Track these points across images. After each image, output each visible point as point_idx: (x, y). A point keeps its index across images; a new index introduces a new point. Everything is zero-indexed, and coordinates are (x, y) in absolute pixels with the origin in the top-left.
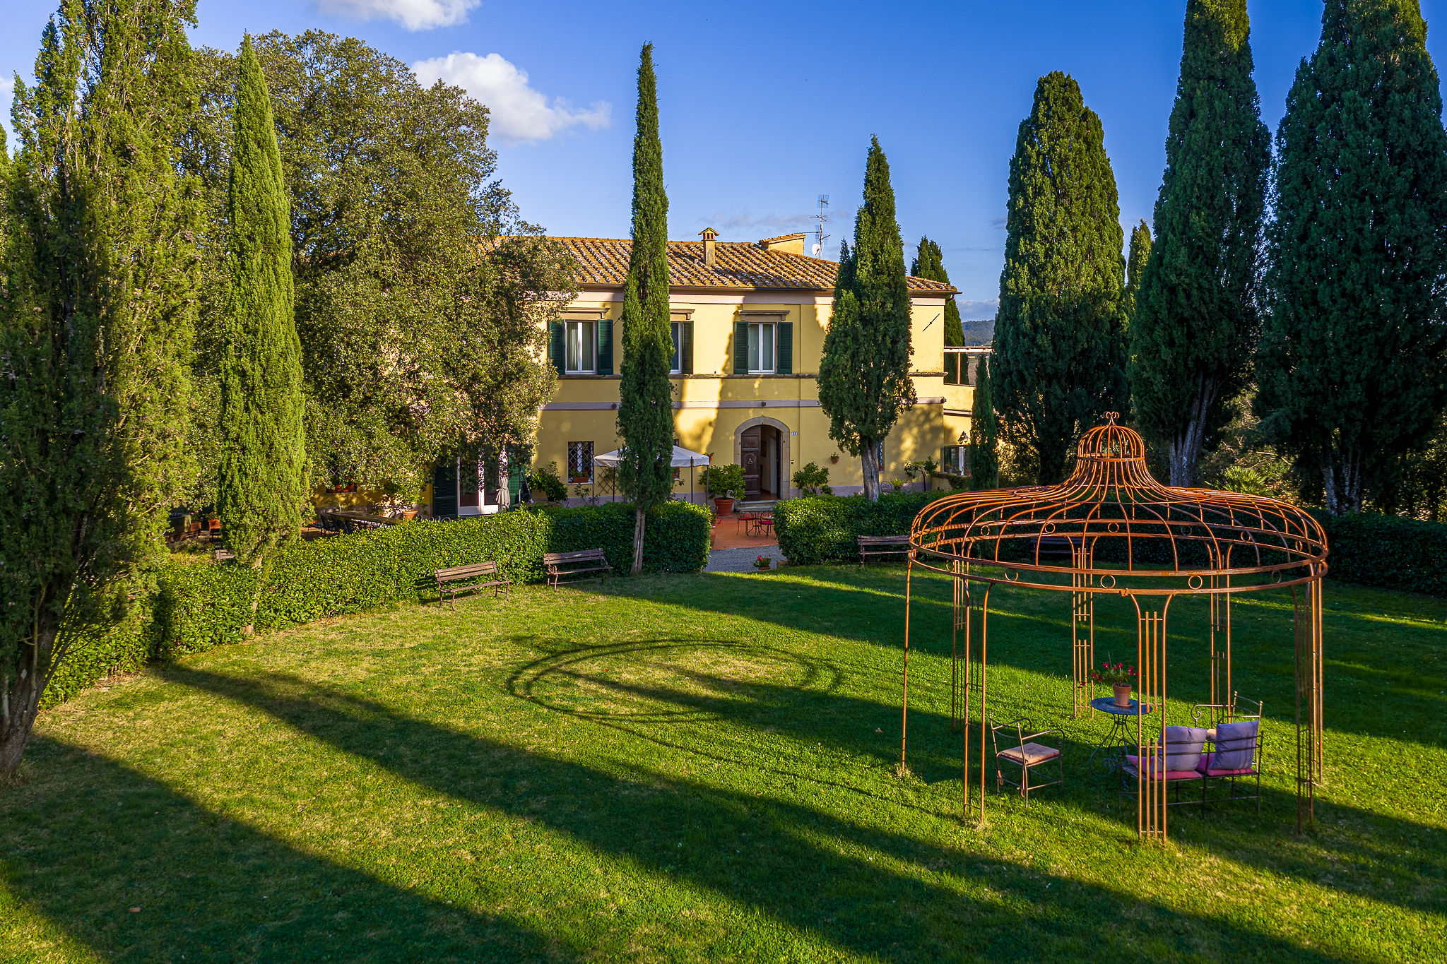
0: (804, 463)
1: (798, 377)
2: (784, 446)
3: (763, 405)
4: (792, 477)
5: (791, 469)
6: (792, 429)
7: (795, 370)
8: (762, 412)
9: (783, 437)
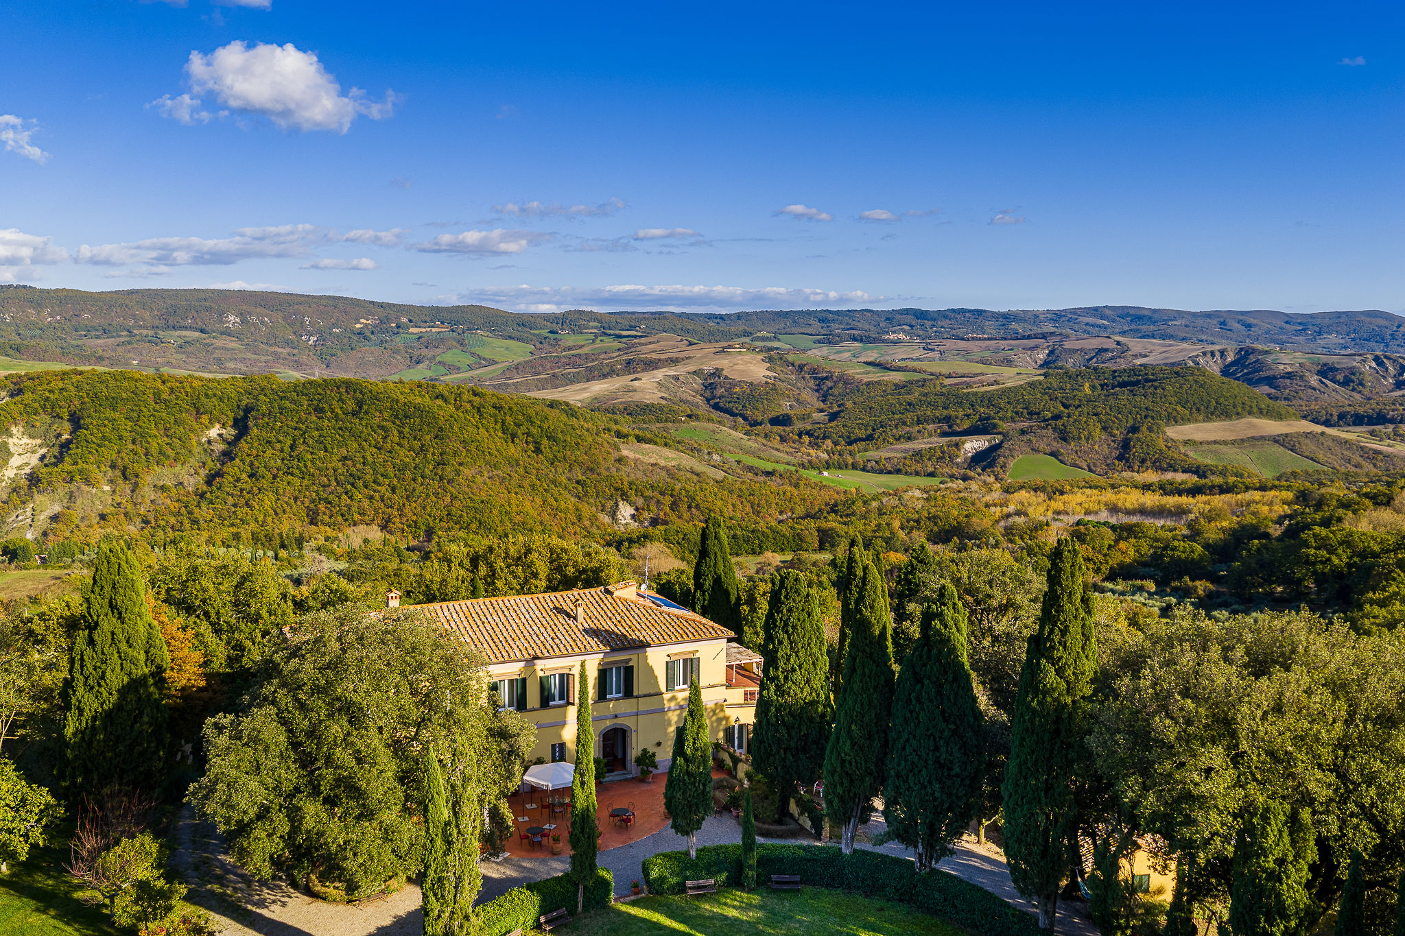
0: (640, 748)
1: (637, 697)
2: (628, 739)
3: (616, 716)
4: (633, 760)
5: (634, 752)
6: (634, 728)
7: (635, 693)
8: (615, 721)
9: (628, 734)
